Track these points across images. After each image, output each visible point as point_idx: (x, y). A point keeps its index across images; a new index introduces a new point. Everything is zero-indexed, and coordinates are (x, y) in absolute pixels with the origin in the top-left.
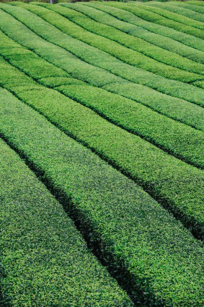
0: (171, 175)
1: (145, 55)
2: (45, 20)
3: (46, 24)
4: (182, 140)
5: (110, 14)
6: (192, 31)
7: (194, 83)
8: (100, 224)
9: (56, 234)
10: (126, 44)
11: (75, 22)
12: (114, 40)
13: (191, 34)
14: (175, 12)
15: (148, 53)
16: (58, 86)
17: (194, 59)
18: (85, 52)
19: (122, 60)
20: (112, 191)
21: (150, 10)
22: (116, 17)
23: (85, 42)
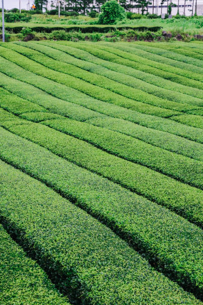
0: (197, 201)
1: (113, 91)
2: (4, 58)
3: (6, 62)
4: (189, 170)
5: (67, 53)
6: (150, 70)
7: (171, 118)
8: (154, 245)
9: (119, 254)
10: (92, 81)
11: (34, 60)
12: (78, 78)
13: (149, 73)
14: (128, 52)
15: (115, 90)
16: (42, 121)
17: (161, 96)
18: (54, 89)
19: (93, 97)
20: (150, 215)
21: (104, 50)
22: (73, 56)
23: (50, 79)
